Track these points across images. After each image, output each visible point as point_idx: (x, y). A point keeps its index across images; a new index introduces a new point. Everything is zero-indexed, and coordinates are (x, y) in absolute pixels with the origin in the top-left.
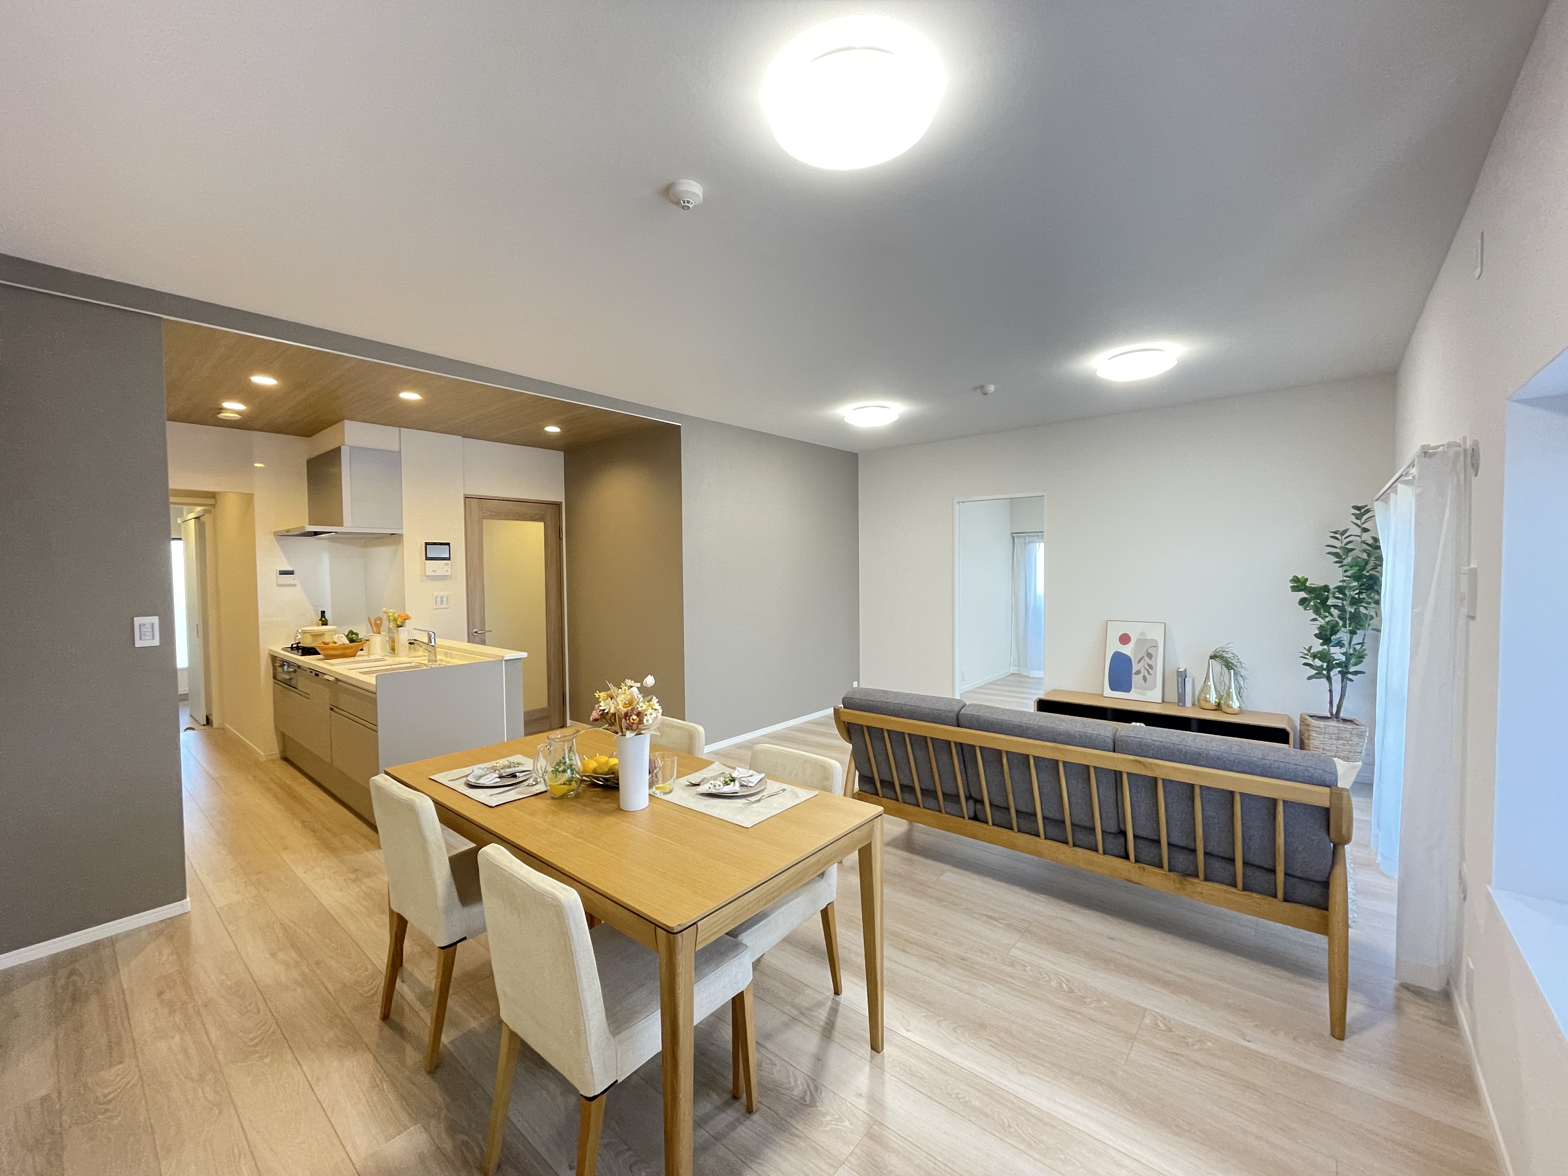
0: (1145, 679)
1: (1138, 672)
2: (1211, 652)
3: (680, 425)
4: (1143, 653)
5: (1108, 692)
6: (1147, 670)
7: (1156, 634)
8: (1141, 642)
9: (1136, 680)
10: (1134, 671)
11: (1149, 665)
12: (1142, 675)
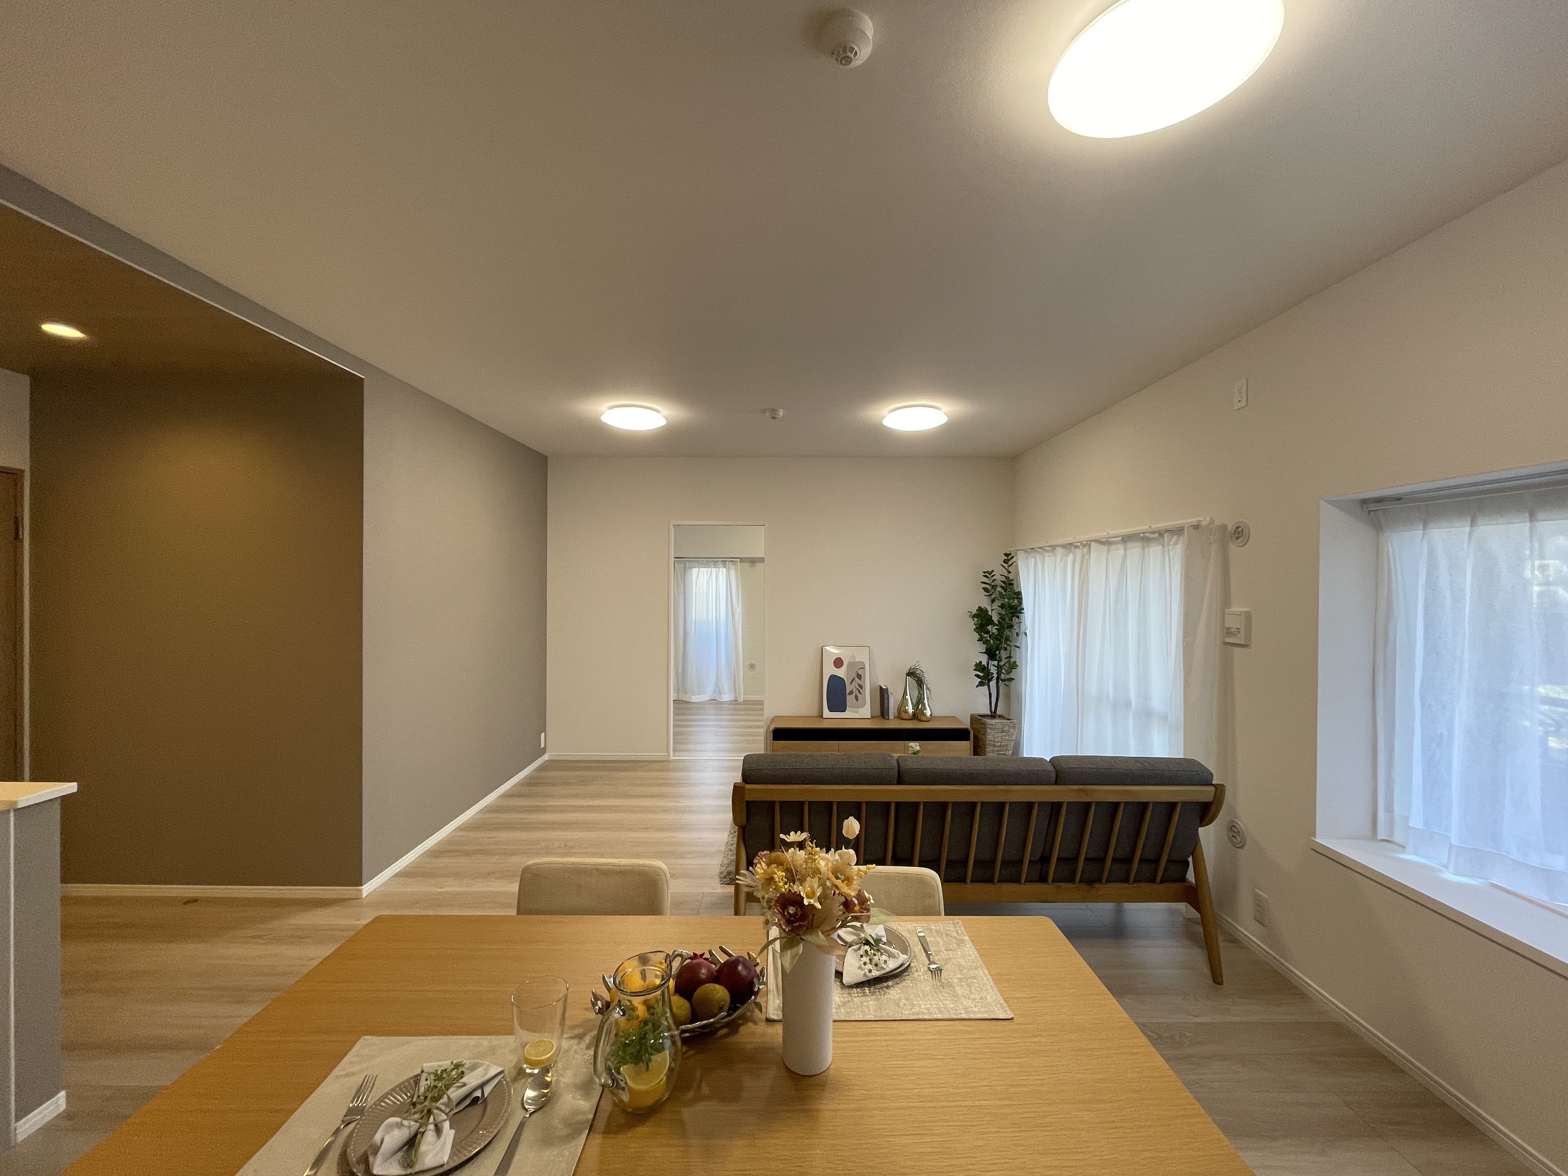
0: (857, 698)
1: (851, 693)
2: (906, 670)
3: (363, 377)
4: (854, 675)
5: (827, 713)
6: (858, 690)
7: (862, 657)
8: (852, 665)
9: (850, 699)
10: (847, 692)
11: (859, 685)
12: (854, 694)
